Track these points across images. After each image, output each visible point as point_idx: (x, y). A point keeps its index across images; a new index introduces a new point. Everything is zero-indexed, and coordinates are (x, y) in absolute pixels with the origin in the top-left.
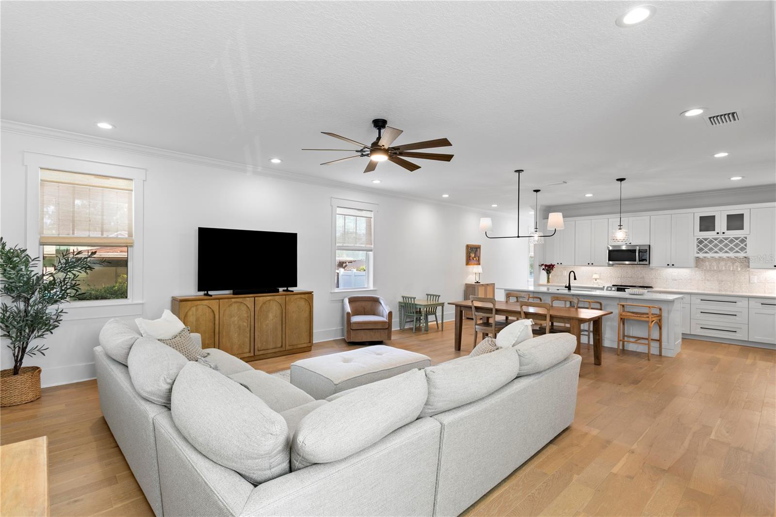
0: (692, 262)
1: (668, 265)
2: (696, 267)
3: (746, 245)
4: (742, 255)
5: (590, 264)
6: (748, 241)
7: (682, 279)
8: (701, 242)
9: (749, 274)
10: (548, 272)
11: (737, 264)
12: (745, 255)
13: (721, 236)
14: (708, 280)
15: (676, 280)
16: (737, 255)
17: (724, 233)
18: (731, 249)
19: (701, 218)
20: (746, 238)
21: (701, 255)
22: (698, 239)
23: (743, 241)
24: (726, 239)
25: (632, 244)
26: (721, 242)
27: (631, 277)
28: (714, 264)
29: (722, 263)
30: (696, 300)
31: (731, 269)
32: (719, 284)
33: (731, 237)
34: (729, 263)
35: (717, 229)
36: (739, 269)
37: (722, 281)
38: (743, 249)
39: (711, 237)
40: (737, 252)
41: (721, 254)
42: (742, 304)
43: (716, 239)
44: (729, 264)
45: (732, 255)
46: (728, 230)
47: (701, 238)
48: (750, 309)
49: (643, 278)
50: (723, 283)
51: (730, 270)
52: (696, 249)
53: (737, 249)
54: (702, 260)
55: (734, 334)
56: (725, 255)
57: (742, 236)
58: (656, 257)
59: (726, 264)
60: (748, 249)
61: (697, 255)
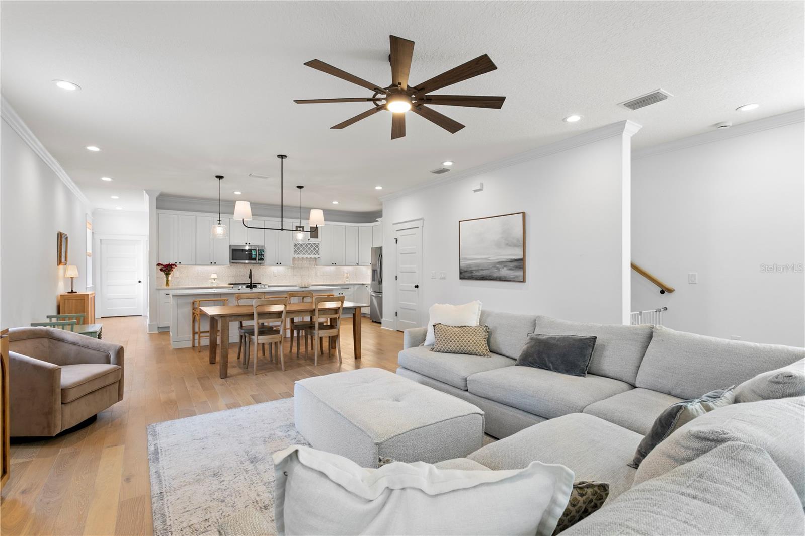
0: (290, 262)
1: (277, 263)
2: (292, 265)
3: (319, 249)
4: (317, 256)
5: (213, 263)
6: (320, 247)
8: (296, 246)
10: (167, 274)
11: (313, 263)
12: (319, 256)
13: (307, 242)
14: (295, 275)
15: (275, 276)
16: (314, 256)
17: (309, 240)
18: (312, 252)
19: (296, 227)
20: (319, 244)
21: (296, 256)
22: (294, 243)
23: (317, 246)
24: (309, 244)
25: (251, 245)
26: (307, 246)
27: (243, 276)
28: (302, 262)
29: (306, 262)
33: (312, 242)
36: (314, 266)
38: (317, 252)
39: (301, 243)
40: (315, 254)
41: (307, 256)
43: (304, 244)
44: (309, 263)
45: (312, 256)
46: (311, 238)
47: (296, 242)
52: (293, 251)
53: (314, 252)
54: (296, 260)
56: (309, 256)
57: (317, 243)
58: (268, 256)
60: (320, 252)
61: (294, 256)
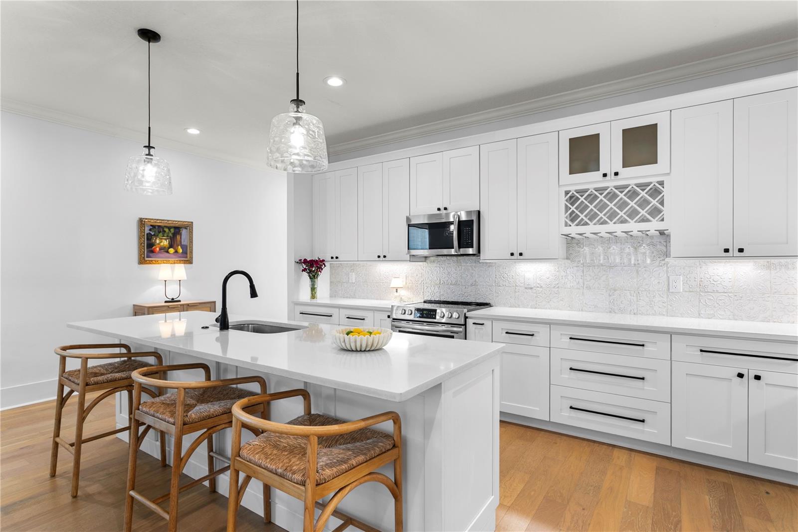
0: (558, 247)
1: (512, 254)
2: (567, 258)
3: (662, 203)
4: (654, 226)
5: (381, 257)
6: (666, 192)
7: (541, 287)
8: (572, 199)
9: (667, 271)
10: (313, 277)
11: (645, 248)
12: (661, 226)
13: (611, 183)
14: (589, 288)
15: (531, 288)
16: (644, 226)
17: (616, 174)
18: (633, 214)
19: (572, 141)
20: (661, 183)
21: (574, 230)
22: (567, 193)
23: (656, 192)
24: (621, 188)
25: (449, 210)
26: (612, 197)
27: (456, 284)
28: (600, 249)
29: (615, 248)
30: (561, 339)
31: (633, 262)
32: (610, 296)
33: (632, 182)
34: (629, 249)
35: (604, 167)
36: (648, 261)
37: (615, 290)
38: (656, 212)
39: (591, 187)
40: (644, 220)
41: (611, 227)
42: (657, 348)
43: (600, 190)
44: (627, 250)
45: (634, 226)
46: (624, 165)
47: (573, 189)
48: (673, 362)
49: (475, 284)
50: (618, 292)
51: (630, 265)
52: (563, 217)
53: (643, 212)
54: (579, 243)
55: (638, 426)
56: (619, 228)
57: (654, 180)
58: (490, 236)
59: (622, 250)
60: (666, 210)
61: (567, 230)
